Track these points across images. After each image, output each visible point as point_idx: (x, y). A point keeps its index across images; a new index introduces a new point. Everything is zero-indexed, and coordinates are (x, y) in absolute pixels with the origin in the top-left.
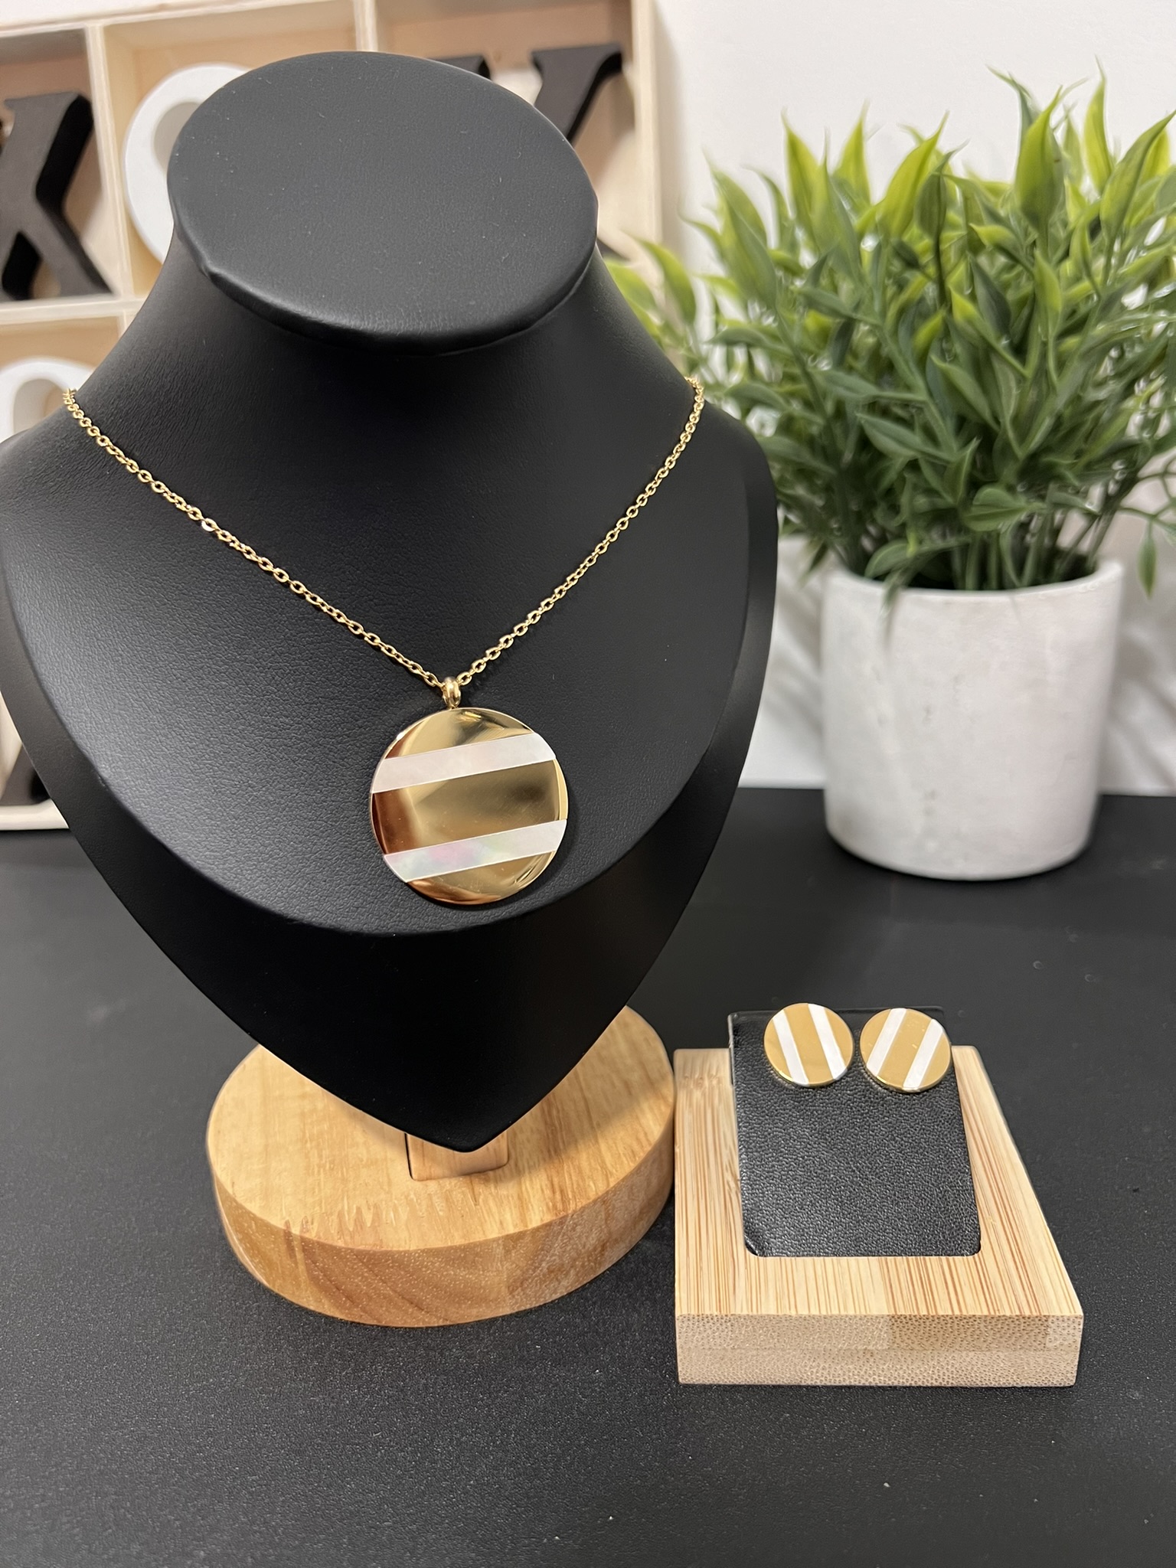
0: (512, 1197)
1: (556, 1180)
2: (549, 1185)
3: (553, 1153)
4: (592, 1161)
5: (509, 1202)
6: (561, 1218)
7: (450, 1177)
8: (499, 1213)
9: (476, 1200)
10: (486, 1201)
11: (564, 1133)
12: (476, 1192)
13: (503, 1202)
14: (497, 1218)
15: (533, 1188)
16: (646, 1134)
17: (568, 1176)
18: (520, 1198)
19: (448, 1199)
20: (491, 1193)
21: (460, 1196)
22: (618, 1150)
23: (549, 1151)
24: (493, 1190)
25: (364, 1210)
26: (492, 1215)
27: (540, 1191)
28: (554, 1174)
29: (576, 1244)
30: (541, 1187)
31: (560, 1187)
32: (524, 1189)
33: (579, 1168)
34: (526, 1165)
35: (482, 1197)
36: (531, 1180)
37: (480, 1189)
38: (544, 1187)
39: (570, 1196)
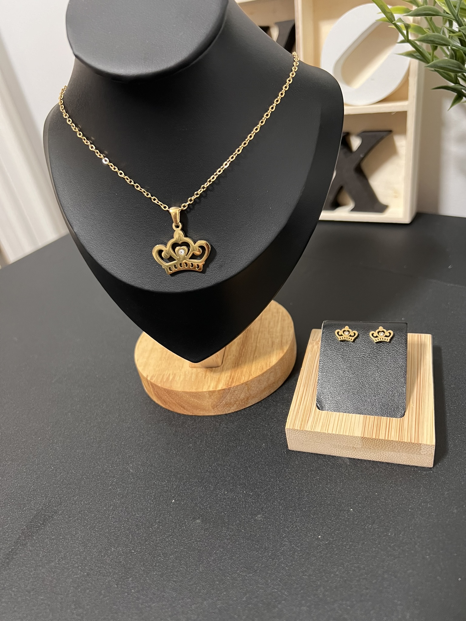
0: (217, 378)
1: (233, 374)
2: (230, 376)
3: (236, 364)
4: (247, 370)
5: (215, 379)
6: (229, 388)
7: (201, 368)
8: (210, 383)
9: (205, 377)
10: (208, 379)
11: (243, 358)
12: (206, 375)
13: (213, 379)
14: (209, 384)
15: (224, 376)
16: (270, 363)
17: (237, 373)
18: (219, 379)
19: (197, 376)
20: (211, 376)
21: (201, 375)
22: (258, 367)
23: (235, 364)
24: (212, 374)
25: (171, 375)
26: (208, 384)
27: (226, 377)
28: (233, 372)
29: (236, 397)
30: (227, 376)
31: (233, 377)
32: (221, 376)
33: (242, 372)
34: (226, 367)
35: (207, 377)
36: (225, 373)
37: (208, 374)
38: (228, 376)
39: (235, 381)
